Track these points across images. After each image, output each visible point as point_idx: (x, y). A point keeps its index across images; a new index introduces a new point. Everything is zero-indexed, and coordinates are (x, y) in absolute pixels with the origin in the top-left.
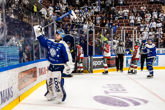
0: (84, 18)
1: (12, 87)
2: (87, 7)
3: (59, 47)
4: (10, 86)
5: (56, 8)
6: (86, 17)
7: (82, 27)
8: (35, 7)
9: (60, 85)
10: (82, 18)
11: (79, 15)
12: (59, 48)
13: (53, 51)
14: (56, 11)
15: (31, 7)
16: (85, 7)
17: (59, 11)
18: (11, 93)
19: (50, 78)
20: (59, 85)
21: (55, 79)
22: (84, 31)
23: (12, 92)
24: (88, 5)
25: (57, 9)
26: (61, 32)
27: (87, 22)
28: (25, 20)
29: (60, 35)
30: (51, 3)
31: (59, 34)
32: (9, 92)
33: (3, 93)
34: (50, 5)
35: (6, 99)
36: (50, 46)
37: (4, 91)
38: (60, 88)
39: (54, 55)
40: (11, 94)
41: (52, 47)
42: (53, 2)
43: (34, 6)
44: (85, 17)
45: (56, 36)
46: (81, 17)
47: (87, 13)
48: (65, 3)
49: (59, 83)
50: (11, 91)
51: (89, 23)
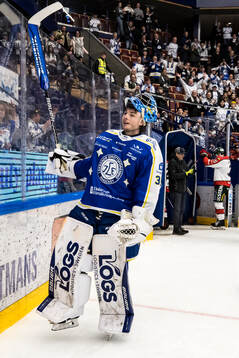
0: (219, 93)
1: (34, 253)
2: (228, 69)
3: (134, 154)
4: (31, 251)
5: (153, 67)
6: (225, 91)
7: (214, 113)
8: (102, 64)
9: (120, 278)
10: (215, 94)
11: (207, 87)
12: (134, 158)
13: (112, 166)
14: (152, 74)
15: (93, 63)
16: (223, 69)
17: (159, 74)
18: (32, 267)
19: (70, 243)
20: (117, 280)
21: (104, 261)
22: (218, 125)
23: (35, 267)
24: (229, 63)
25: (154, 71)
26: (145, 103)
27: (227, 104)
28: (76, 93)
29: (139, 114)
30: (142, 55)
31: (136, 110)
32: (26, 266)
33: (10, 266)
34: (137, 61)
35: (20, 283)
36: (103, 150)
37: (14, 262)
38: (118, 291)
39: (115, 179)
40: (33, 271)
41: (112, 152)
42: (145, 53)
43: (100, 60)
44: (221, 92)
45: (128, 116)
46: (212, 91)
47: (228, 82)
48: (175, 56)
49: (119, 274)
50: (33, 263)
51: (230, 106)
